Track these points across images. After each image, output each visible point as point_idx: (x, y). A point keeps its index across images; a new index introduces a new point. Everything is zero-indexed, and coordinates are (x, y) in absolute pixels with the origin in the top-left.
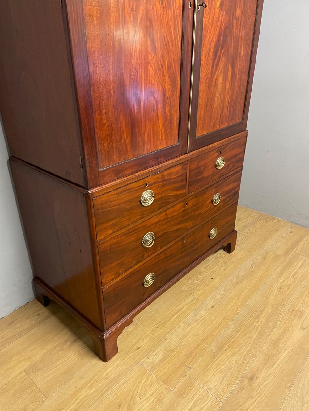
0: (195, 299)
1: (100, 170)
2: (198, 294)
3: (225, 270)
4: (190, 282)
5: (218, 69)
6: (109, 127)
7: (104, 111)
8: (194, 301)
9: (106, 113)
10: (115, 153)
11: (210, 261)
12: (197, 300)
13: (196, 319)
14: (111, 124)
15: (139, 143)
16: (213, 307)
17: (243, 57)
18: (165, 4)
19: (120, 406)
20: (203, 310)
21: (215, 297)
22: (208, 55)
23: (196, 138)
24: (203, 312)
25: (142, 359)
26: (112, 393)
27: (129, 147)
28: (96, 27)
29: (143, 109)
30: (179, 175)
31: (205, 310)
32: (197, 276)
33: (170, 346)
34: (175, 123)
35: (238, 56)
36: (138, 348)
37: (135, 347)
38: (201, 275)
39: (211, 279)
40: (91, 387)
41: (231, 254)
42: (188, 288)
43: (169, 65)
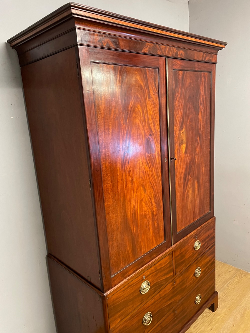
1: (112, 276)
5: (188, 186)
6: (117, 246)
7: (115, 238)
9: (116, 239)
10: (121, 261)
14: (119, 244)
15: (137, 250)
17: (204, 174)
18: (150, 165)
22: (180, 181)
23: (177, 233)
27: (131, 255)
28: (110, 194)
29: (139, 228)
30: (167, 263)
34: (161, 229)
35: (201, 174)
41: (215, 312)
43: (155, 196)
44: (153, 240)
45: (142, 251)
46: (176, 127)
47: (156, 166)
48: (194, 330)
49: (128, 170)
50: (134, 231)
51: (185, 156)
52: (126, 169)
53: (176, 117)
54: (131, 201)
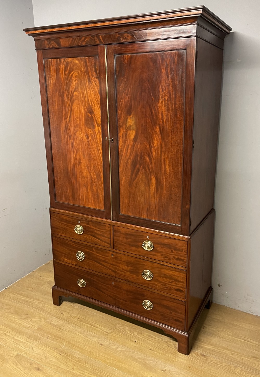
0: (108, 333)
1: (56, 201)
2: (114, 334)
3: (151, 350)
4: (127, 328)
5: (138, 176)
6: (61, 185)
8: (105, 333)
11: (161, 338)
12: (107, 335)
13: (88, 336)
15: (76, 198)
16: (101, 344)
19: (27, 315)
20: (97, 339)
21: (112, 345)
23: (120, 214)
24: (95, 339)
25: (54, 316)
26: (35, 310)
27: (71, 198)
31: (97, 340)
32: (136, 332)
33: (64, 327)
35: (163, 172)
36: (62, 313)
37: (63, 312)
38: (137, 334)
39: (134, 341)
40: (38, 303)
41: (179, 353)
42: (120, 328)
43: (94, 166)
44: (91, 201)
45: (81, 202)
46: (121, 111)
47: (96, 141)
48: (146, 336)
49: (69, 135)
50: (73, 182)
51: (134, 143)
52: (68, 133)
53: (120, 101)
54: (71, 159)
